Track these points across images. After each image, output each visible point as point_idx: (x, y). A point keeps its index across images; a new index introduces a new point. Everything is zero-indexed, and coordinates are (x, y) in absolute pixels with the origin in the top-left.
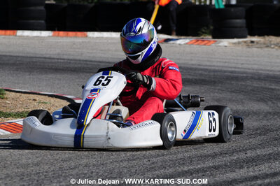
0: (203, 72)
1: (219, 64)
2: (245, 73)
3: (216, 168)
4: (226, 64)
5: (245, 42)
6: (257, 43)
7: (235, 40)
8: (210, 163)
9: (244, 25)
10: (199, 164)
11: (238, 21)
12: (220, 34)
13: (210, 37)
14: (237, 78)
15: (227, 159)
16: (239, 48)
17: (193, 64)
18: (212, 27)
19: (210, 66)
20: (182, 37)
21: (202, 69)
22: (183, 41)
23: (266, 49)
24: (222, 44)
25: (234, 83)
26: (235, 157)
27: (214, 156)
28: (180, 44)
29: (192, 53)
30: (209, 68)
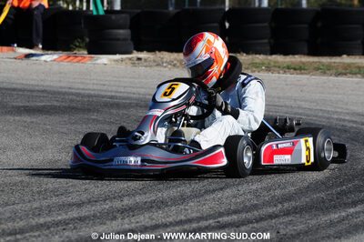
0: (74, 97)
1: (95, 87)
2: (128, 98)
3: (81, 219)
4: (105, 88)
5: (130, 59)
6: (146, 60)
7: (118, 57)
8: (74, 213)
9: (129, 37)
10: (60, 215)
11: (121, 31)
12: (97, 48)
13: (86, 52)
14: (118, 106)
15: (97, 208)
16: (122, 66)
17: (61, 88)
18: (87, 40)
19: (83, 89)
20: (50, 52)
21: (72, 94)
22: (50, 57)
23: (156, 68)
24: (99, 61)
25: (114, 111)
26: (107, 206)
27: (79, 205)
28: (46, 61)
29: (61, 73)
30: (82, 92)
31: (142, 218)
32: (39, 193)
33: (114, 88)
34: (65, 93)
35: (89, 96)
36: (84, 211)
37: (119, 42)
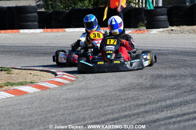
1: (150, 45)
3: (146, 112)
4: (155, 45)
5: (167, 30)
6: (175, 30)
7: (161, 30)
8: (142, 109)
9: (167, 19)
10: (135, 110)
11: (162, 17)
12: (151, 25)
13: (145, 28)
14: (162, 54)
15: (154, 106)
16: (164, 34)
18: (146, 22)
19: (144, 47)
20: (127, 29)
22: (127, 31)
23: (181, 34)
24: (152, 32)
26: (159, 104)
27: (145, 105)
31: (176, 110)
32: (125, 99)
33: (160, 46)
36: (148, 108)
37: (162, 22)
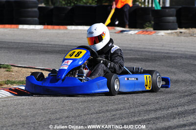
0: (147, 53)
1: (158, 48)
2: (176, 54)
3: (157, 118)
4: (163, 48)
5: (176, 33)
6: (184, 33)
7: (169, 31)
8: (153, 115)
9: (175, 21)
11: (171, 18)
12: (158, 27)
13: (152, 29)
14: (170, 57)
15: (165, 112)
16: (172, 37)
17: (140, 48)
18: (153, 23)
19: (152, 49)
20: (133, 29)
21: (146, 51)
22: (133, 32)
23: (190, 37)
24: (160, 34)
25: (169, 61)
26: (170, 111)
27: (156, 110)
28: (131, 34)
29: (139, 40)
30: (151, 50)
31: (189, 118)
33: (168, 48)
34: (142, 51)
35: (155, 52)
37: (170, 24)
